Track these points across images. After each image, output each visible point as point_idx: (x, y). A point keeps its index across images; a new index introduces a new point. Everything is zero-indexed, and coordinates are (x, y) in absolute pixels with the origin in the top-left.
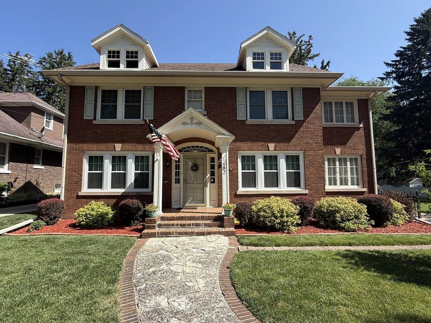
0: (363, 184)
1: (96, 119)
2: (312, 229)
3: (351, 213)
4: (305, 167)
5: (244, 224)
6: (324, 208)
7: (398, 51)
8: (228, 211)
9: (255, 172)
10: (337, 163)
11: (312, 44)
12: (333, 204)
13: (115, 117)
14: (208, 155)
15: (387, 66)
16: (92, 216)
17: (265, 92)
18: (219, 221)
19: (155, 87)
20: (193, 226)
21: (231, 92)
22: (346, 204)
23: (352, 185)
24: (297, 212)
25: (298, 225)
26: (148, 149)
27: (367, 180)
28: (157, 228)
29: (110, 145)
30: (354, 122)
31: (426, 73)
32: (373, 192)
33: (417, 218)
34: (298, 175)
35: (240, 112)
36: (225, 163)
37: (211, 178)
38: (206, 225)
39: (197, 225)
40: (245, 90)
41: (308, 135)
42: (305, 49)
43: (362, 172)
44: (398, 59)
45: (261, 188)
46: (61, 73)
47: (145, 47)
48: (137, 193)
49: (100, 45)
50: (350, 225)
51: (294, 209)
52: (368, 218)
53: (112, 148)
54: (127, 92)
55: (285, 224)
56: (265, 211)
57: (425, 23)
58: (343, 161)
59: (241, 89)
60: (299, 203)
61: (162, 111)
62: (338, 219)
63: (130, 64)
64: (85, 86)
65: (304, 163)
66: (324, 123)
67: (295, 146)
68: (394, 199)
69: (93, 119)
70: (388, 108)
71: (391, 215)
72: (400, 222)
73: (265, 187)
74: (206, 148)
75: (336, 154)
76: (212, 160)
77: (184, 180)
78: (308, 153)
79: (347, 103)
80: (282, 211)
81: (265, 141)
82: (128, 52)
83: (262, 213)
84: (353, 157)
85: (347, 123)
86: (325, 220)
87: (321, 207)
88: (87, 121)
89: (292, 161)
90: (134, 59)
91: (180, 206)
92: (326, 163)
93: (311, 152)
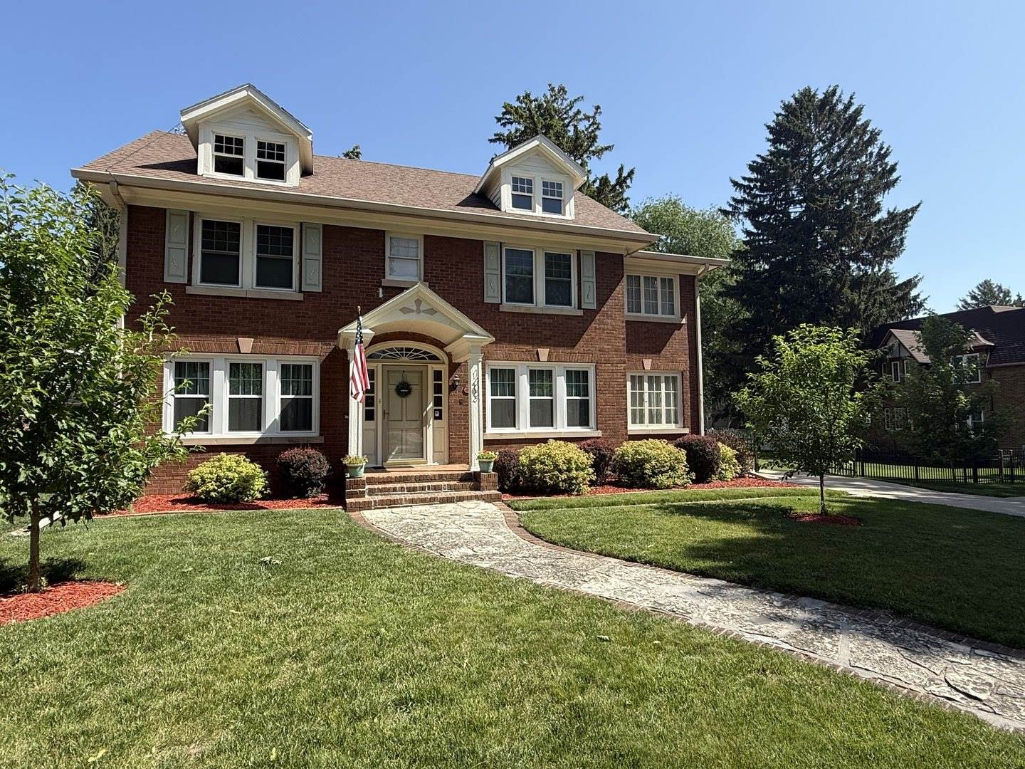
0: (684, 421)
1: (192, 284)
2: (611, 489)
3: (666, 462)
4: (598, 392)
5: (507, 486)
6: (628, 456)
7: (754, 162)
8: (486, 464)
9: (514, 400)
10: (646, 385)
11: (599, 124)
12: (641, 450)
13: (235, 281)
14: (430, 366)
15: (735, 188)
16: (232, 480)
17: (534, 253)
18: (473, 480)
19: (324, 226)
20: (429, 489)
21: (474, 249)
22: (658, 449)
23: (667, 423)
24: (590, 462)
25: (592, 483)
26: (312, 352)
27: (689, 414)
28: (367, 496)
29: (229, 341)
30: (673, 314)
31: (796, 212)
32: (698, 432)
33: (754, 472)
34: (585, 404)
35: (489, 287)
36: (476, 383)
37: (435, 410)
38: (450, 487)
39: (436, 488)
40: (499, 247)
41: (604, 336)
42: (586, 132)
43: (683, 401)
44: (754, 176)
45: (524, 428)
46: (119, 180)
47: (300, 139)
48: (289, 439)
49: (198, 122)
50: (663, 479)
51: (585, 459)
52: (687, 469)
53: (232, 347)
54: (261, 230)
55: (574, 481)
56: (542, 463)
57: (796, 116)
58: (655, 382)
59: (492, 244)
60: (592, 449)
61: (340, 277)
62: (646, 471)
63: (267, 171)
64: (165, 209)
65: (596, 384)
66: (626, 313)
67: (583, 354)
68: (723, 442)
69: (186, 282)
70: (734, 272)
71: (717, 464)
72: (729, 475)
73: (531, 426)
74: (425, 353)
75: (644, 369)
76: (438, 375)
77: (384, 413)
78: (603, 368)
79: (663, 280)
80: (569, 461)
81: (533, 345)
82: (261, 145)
83: (538, 466)
84: (671, 375)
85: (664, 316)
86: (630, 476)
87: (623, 455)
88: (172, 286)
89: (577, 381)
90: (275, 161)
91: (377, 464)
92: (629, 384)
93: (607, 365)
